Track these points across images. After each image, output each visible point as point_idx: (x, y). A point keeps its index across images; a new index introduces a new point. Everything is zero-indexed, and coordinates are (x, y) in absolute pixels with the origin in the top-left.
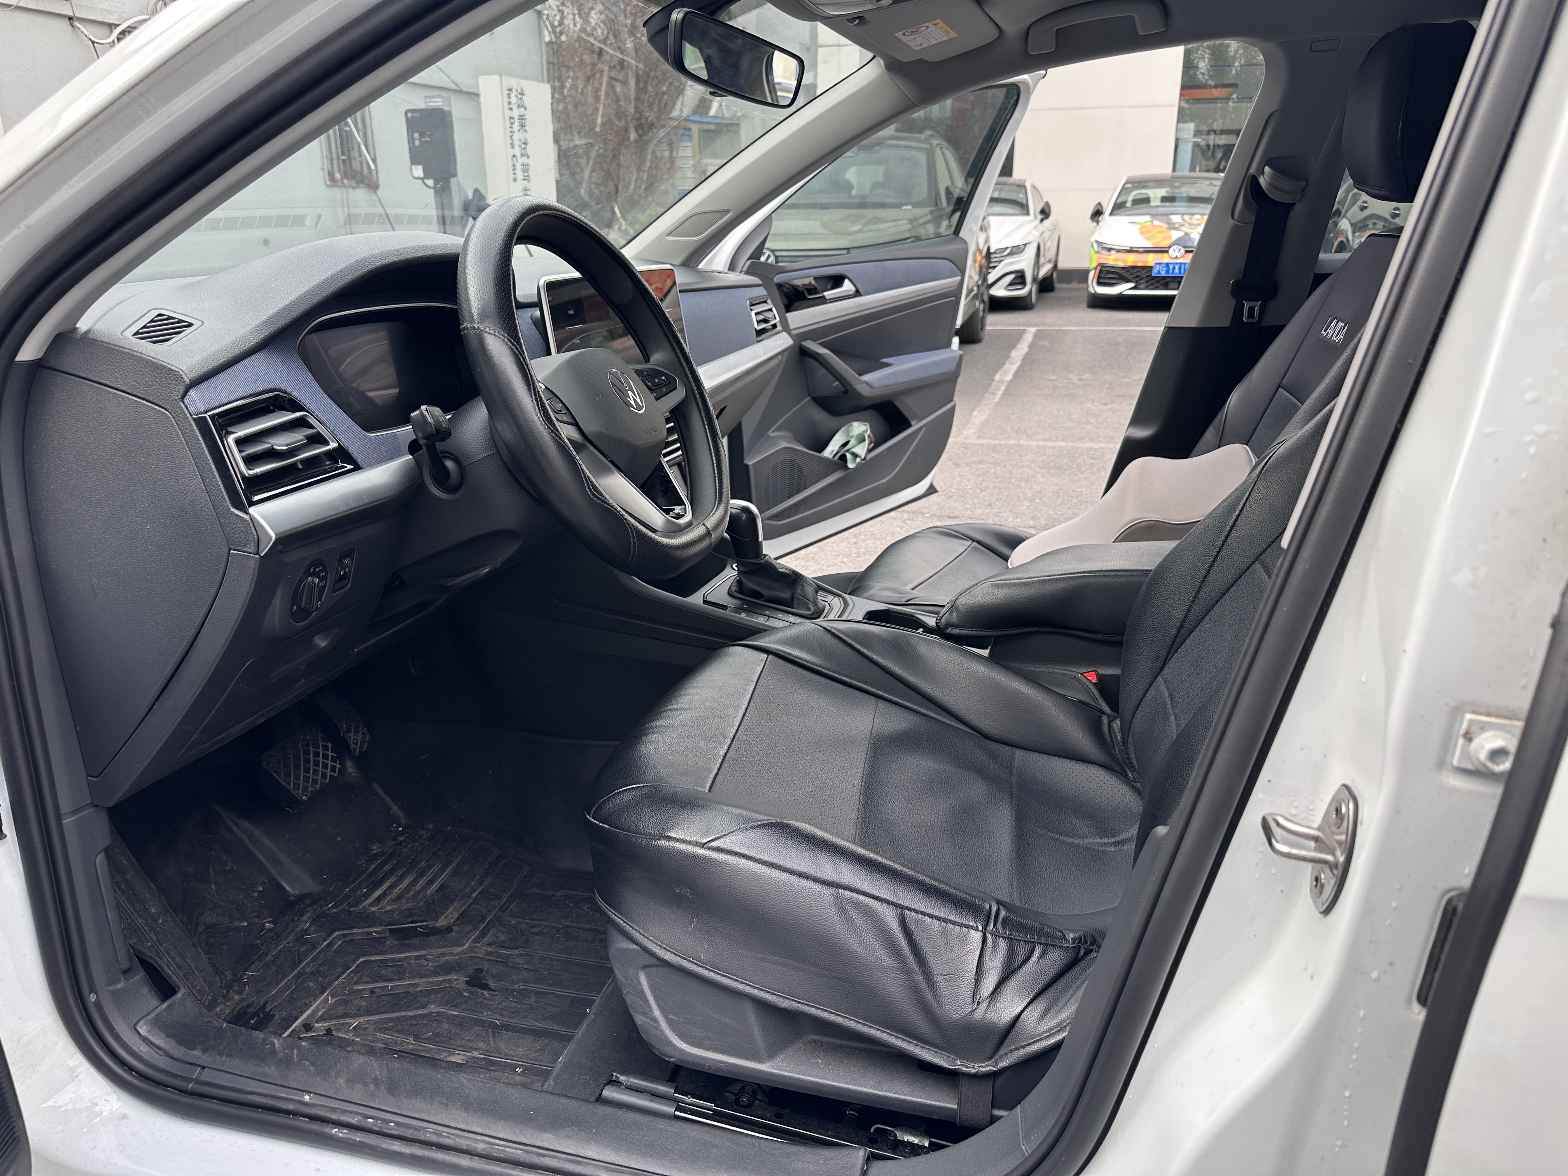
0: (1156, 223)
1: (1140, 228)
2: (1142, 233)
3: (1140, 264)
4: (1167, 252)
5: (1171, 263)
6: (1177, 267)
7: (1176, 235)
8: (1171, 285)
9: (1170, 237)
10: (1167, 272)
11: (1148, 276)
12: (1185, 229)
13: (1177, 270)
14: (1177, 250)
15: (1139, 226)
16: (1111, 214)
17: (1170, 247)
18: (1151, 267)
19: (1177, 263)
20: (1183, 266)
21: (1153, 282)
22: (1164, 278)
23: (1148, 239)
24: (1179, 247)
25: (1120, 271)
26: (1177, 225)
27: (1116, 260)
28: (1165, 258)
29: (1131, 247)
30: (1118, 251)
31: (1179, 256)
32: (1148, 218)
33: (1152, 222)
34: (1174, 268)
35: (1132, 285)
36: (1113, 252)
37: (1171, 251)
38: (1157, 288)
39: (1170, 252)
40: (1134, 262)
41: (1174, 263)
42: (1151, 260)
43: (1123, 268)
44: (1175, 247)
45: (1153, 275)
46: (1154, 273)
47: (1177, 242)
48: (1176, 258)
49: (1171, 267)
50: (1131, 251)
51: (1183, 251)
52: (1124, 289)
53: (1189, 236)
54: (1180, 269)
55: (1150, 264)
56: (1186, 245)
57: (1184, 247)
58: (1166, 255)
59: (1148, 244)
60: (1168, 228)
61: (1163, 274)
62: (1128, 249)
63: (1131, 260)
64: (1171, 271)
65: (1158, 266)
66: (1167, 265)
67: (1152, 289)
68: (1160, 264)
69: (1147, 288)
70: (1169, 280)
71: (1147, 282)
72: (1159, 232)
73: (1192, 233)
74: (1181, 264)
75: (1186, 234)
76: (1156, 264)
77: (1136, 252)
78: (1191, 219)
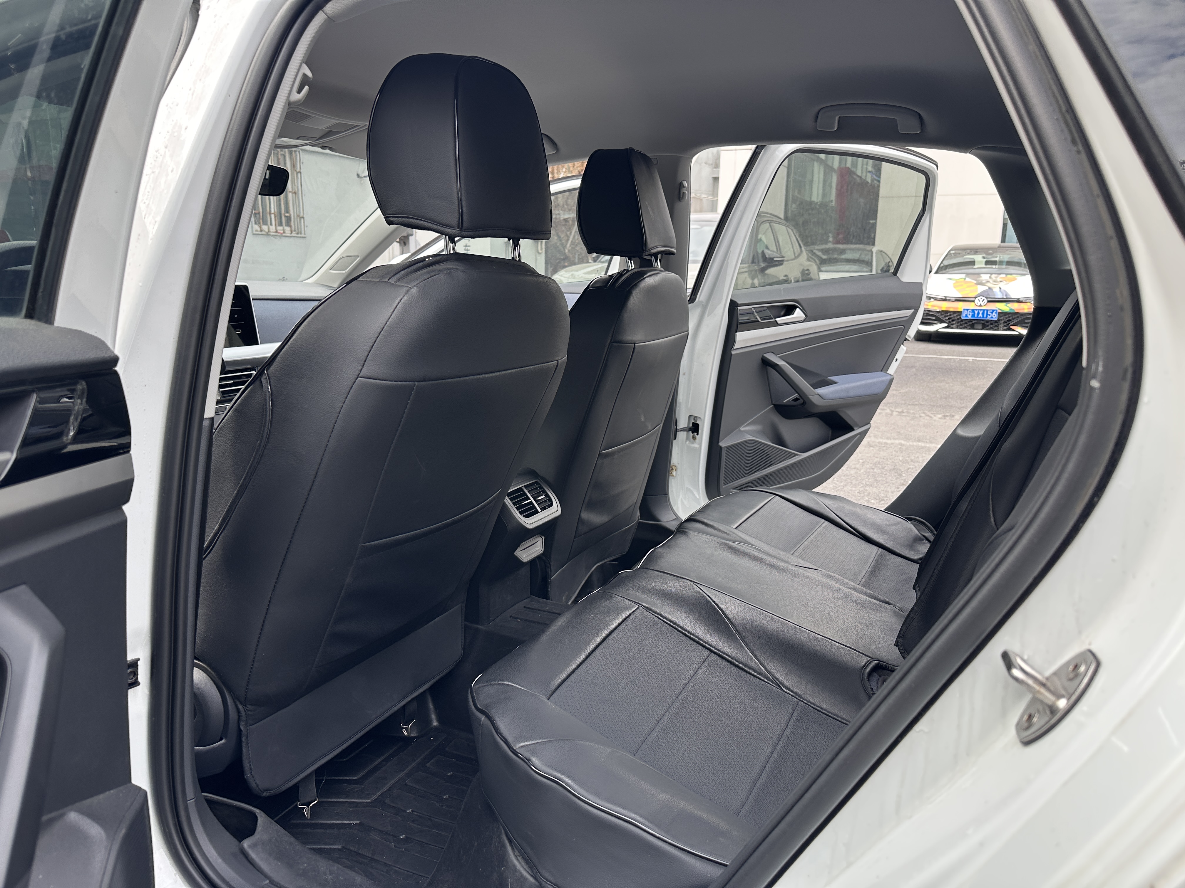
0: (968, 279)
1: (954, 283)
2: (955, 287)
3: (952, 310)
4: (973, 301)
5: (976, 310)
6: (981, 312)
7: (981, 289)
8: (976, 326)
9: (976, 290)
10: (973, 316)
11: (958, 319)
12: (989, 285)
13: (981, 315)
14: (981, 300)
15: (954, 282)
16: (936, 272)
17: (976, 298)
18: (961, 312)
19: (981, 310)
20: (985, 312)
21: (962, 323)
22: (970, 321)
23: (959, 291)
24: (983, 298)
25: (937, 315)
26: (984, 282)
27: (933, 306)
28: (972, 306)
29: (946, 297)
30: (936, 299)
31: (982, 305)
32: (963, 276)
33: (965, 279)
34: (978, 313)
35: (946, 325)
36: (932, 300)
37: (977, 300)
38: (965, 328)
39: (975, 301)
40: (947, 308)
41: (979, 310)
42: (960, 306)
43: (939, 312)
44: (979, 298)
45: (962, 318)
46: (963, 316)
47: (981, 295)
48: (981, 306)
49: (976, 312)
50: (945, 300)
51: (986, 301)
52: (939, 327)
53: (992, 290)
54: (983, 314)
55: (959, 310)
56: (989, 297)
57: (987, 298)
58: (973, 303)
59: (959, 295)
60: (975, 284)
61: (970, 317)
62: (944, 298)
63: (945, 306)
64: (976, 315)
65: (966, 312)
66: (973, 311)
67: (961, 328)
68: (967, 310)
69: (958, 327)
70: (974, 322)
71: (958, 323)
72: (968, 287)
73: (995, 287)
74: (984, 310)
75: (989, 288)
76: (965, 309)
77: (949, 300)
78: (996, 277)
